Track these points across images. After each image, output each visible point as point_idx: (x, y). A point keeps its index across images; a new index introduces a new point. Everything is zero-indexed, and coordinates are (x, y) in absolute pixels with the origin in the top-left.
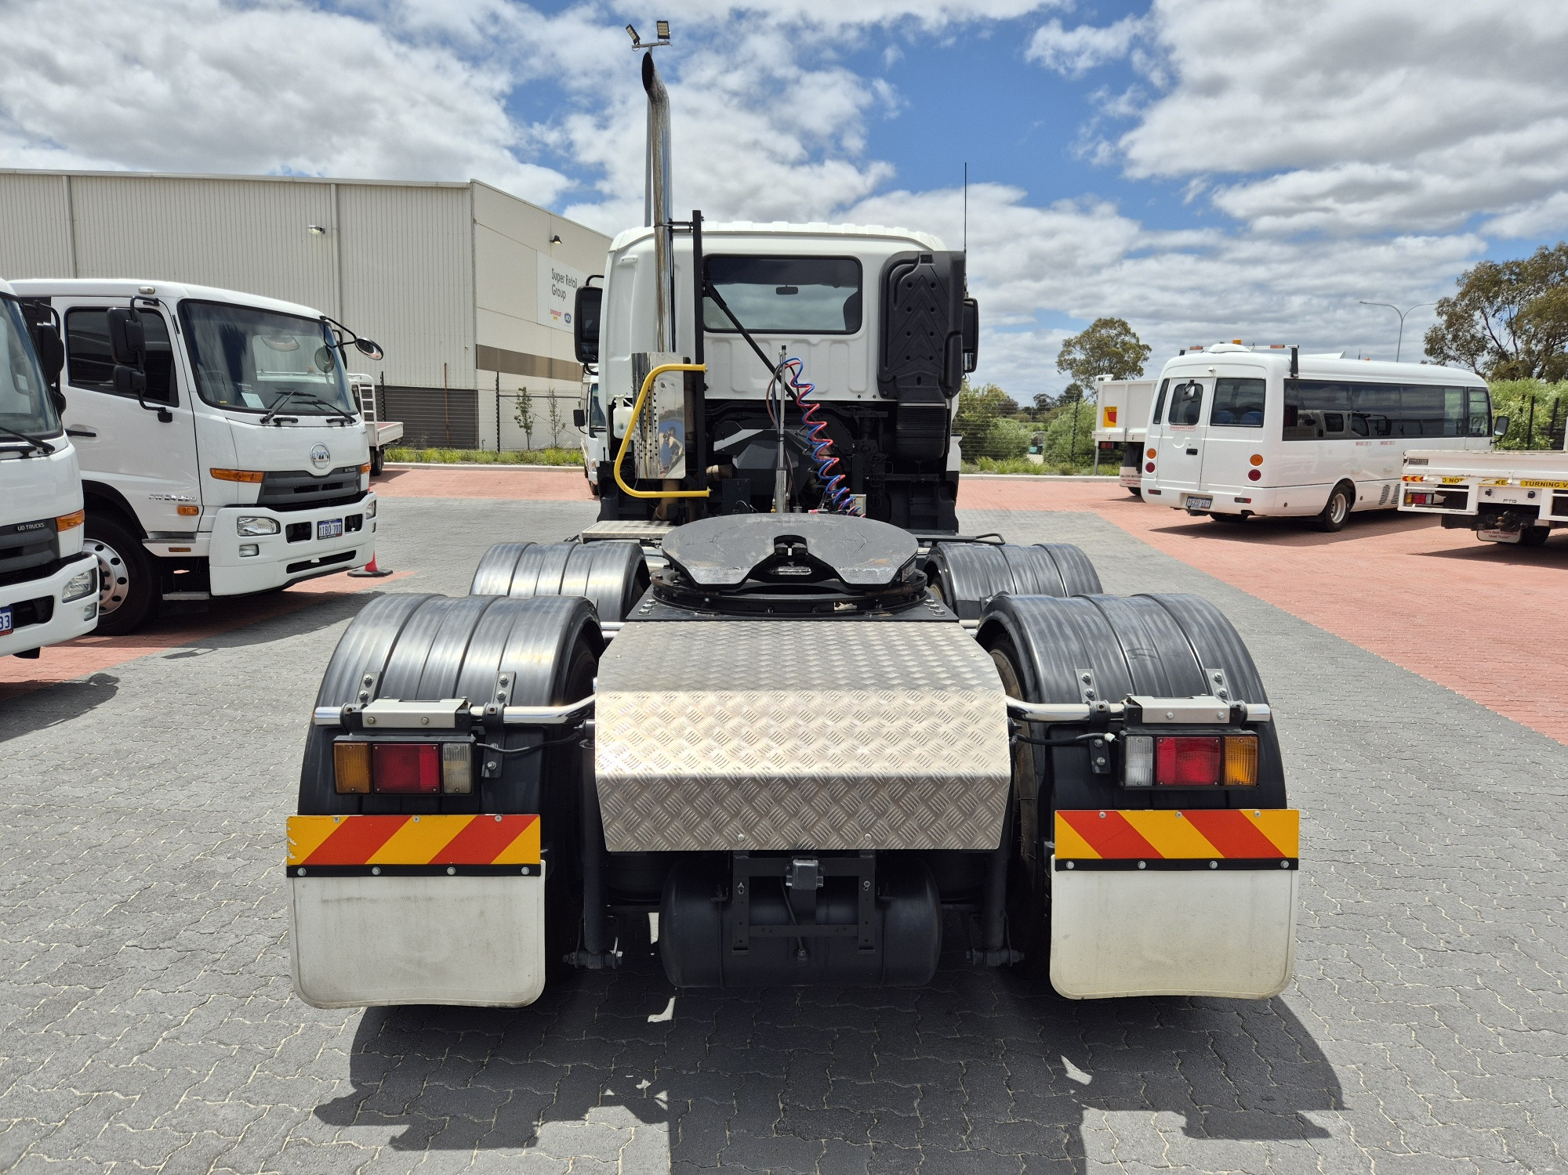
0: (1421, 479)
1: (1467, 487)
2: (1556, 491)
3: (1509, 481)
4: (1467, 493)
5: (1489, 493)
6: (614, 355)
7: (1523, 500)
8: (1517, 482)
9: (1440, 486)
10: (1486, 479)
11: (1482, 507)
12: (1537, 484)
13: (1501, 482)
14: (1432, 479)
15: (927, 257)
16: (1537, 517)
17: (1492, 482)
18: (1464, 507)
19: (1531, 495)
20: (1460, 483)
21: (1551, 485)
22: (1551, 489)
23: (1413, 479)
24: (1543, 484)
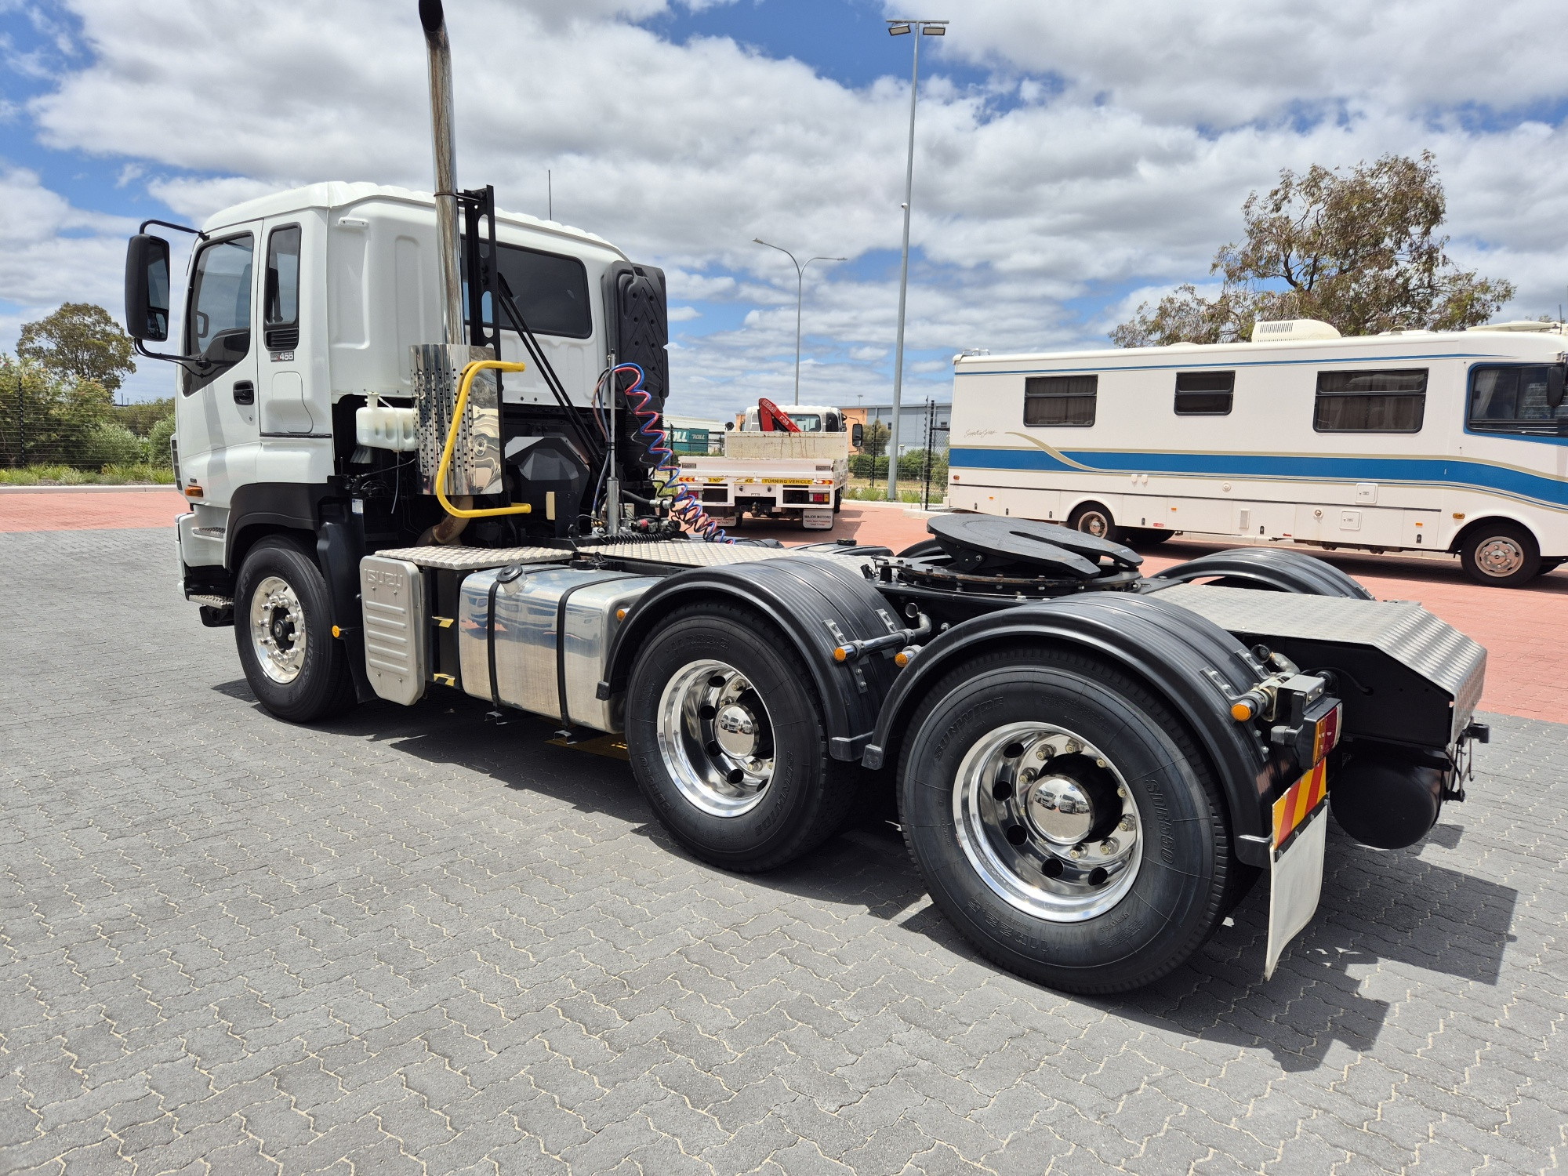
0: (693, 480)
1: (726, 485)
2: (784, 486)
3: (755, 480)
4: (727, 490)
5: (741, 489)
6: (338, 340)
7: (764, 494)
8: (760, 480)
9: (705, 485)
10: (739, 478)
11: (737, 499)
12: (773, 481)
13: (749, 480)
14: (701, 479)
15: (639, 271)
16: (775, 505)
17: (743, 480)
18: (725, 500)
19: (769, 490)
20: (720, 482)
21: (781, 481)
22: (781, 485)
23: (687, 479)
24: (777, 481)
